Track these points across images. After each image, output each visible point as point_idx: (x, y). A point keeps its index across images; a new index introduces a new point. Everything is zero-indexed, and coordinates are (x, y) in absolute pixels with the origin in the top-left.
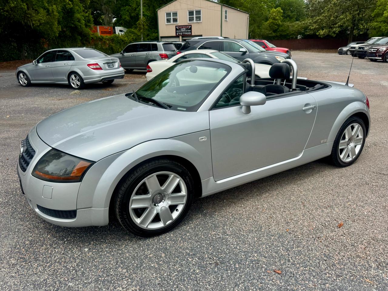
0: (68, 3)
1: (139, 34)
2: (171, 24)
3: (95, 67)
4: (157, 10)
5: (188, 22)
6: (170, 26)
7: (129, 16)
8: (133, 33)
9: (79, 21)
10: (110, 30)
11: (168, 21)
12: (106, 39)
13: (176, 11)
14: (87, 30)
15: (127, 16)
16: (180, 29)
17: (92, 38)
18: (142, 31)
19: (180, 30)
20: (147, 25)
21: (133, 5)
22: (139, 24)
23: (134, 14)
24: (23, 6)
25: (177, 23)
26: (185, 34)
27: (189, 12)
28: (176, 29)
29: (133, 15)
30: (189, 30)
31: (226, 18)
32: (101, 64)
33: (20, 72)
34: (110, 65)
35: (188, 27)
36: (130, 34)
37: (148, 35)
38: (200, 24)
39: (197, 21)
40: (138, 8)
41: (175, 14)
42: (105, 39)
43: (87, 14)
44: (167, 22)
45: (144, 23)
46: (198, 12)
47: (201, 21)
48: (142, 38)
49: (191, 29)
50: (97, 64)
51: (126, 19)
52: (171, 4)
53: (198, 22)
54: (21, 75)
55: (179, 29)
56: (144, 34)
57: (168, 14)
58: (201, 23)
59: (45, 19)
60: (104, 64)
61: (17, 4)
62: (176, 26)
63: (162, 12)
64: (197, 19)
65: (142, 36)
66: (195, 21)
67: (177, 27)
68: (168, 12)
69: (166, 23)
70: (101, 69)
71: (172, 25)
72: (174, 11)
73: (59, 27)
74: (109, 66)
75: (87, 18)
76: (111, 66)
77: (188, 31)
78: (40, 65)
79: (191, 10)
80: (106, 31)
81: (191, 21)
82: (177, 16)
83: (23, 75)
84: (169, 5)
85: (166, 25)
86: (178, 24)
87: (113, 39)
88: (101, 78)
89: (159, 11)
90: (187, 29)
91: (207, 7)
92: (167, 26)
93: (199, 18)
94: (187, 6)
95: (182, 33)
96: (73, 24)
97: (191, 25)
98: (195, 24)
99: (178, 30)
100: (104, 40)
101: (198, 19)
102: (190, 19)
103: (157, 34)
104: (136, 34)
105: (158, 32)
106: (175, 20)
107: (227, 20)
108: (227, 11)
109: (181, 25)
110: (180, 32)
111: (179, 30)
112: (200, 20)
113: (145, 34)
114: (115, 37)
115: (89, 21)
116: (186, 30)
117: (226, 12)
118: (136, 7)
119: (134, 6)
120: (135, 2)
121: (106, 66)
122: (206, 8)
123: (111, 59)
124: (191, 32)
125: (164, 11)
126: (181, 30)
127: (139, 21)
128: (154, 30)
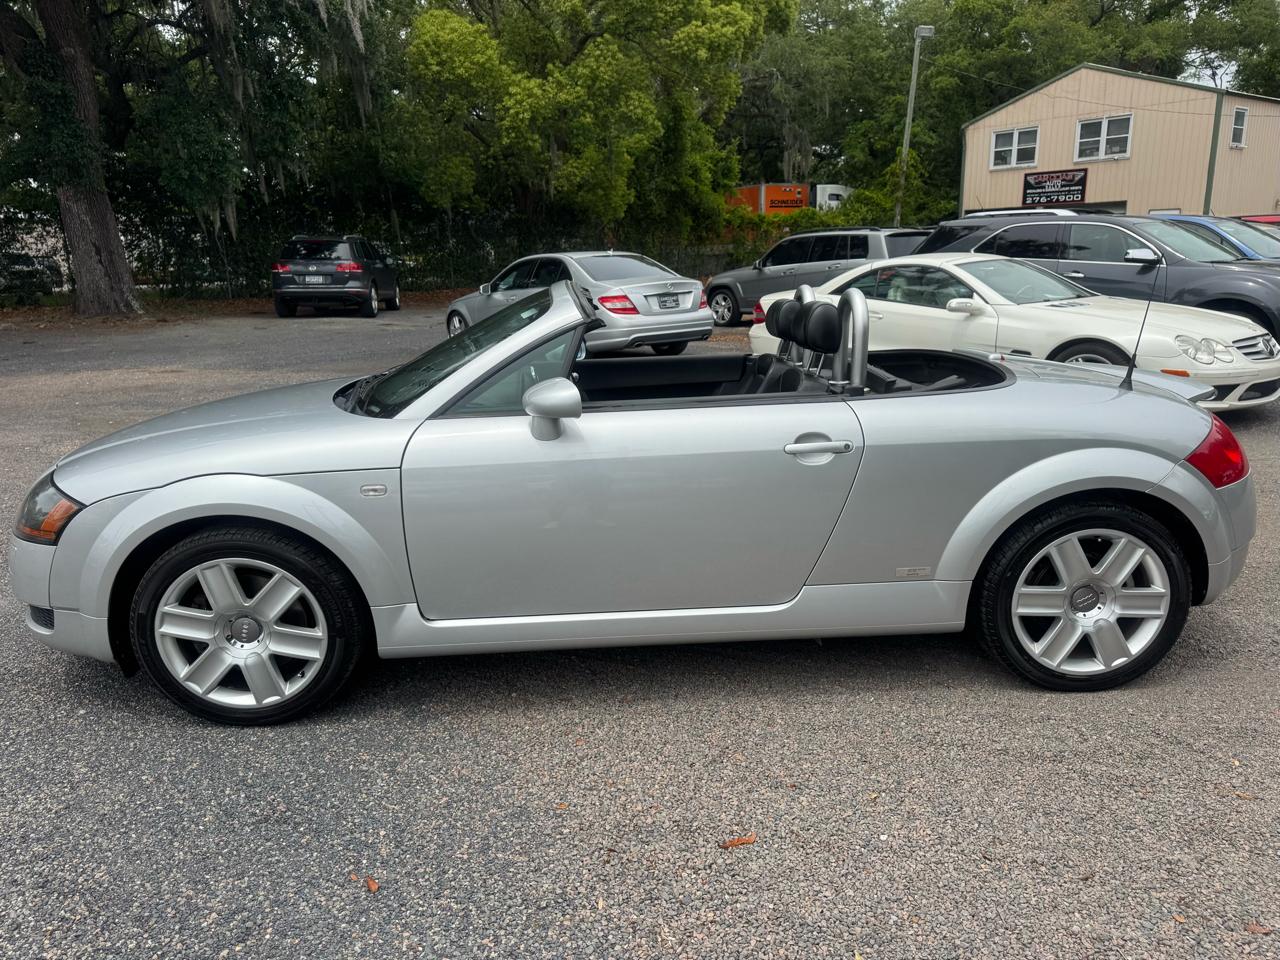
0: (653, 124)
1: (888, 206)
2: (1008, 170)
3: (619, 305)
4: (963, 127)
5: (1076, 159)
6: (1006, 174)
7: (867, 149)
8: (867, 201)
9: (695, 173)
10: (799, 196)
11: (1001, 158)
12: (774, 222)
13: (1032, 124)
14: (718, 201)
15: (858, 150)
16: (1039, 185)
17: (729, 222)
18: (899, 194)
19: (1039, 188)
20: (922, 175)
21: (883, 116)
22: (893, 174)
23: (885, 143)
24: (530, 143)
25: (1031, 165)
26: (1058, 200)
27: (1084, 127)
28: (1027, 185)
29: (879, 147)
30: (1075, 185)
31: (1237, 136)
32: (637, 299)
33: (454, 313)
34: (665, 301)
35: (1074, 176)
36: (857, 206)
37: (921, 208)
38: (1122, 164)
39: (1110, 156)
40: (898, 123)
41: (1029, 135)
42: (769, 224)
43: (724, 154)
44: (995, 164)
45: (911, 169)
46: (1120, 125)
47: (1128, 154)
48: (899, 218)
49: (1083, 182)
50: (625, 298)
51: (856, 160)
52: (1018, 104)
53: (1116, 156)
54: (456, 321)
55: (1040, 182)
56: (905, 204)
57: (1004, 138)
58: (1128, 159)
59: (584, 172)
60: (645, 296)
61: (516, 137)
62: (1026, 175)
63: (982, 130)
64: (1110, 148)
65: (898, 210)
66: (1102, 155)
67: (1031, 180)
68: (1003, 129)
69: (992, 167)
70: (634, 310)
71: (1011, 174)
72: (1025, 125)
73: (629, 194)
74: (663, 305)
75: (721, 164)
76: (668, 305)
77: (1069, 191)
78: (498, 296)
79: (1092, 117)
80: (785, 199)
81: (1086, 156)
82: (1035, 141)
83: (460, 322)
84: (1011, 108)
85: (991, 172)
86: (1035, 167)
87: (796, 221)
88: (630, 335)
89: (971, 127)
90: (1070, 183)
91: (1159, 104)
92: (994, 174)
93: (1118, 144)
94: (1078, 105)
95: (1047, 197)
96: (674, 182)
97: (1085, 170)
98: (1101, 166)
99: (1033, 188)
100: (764, 227)
101: (1117, 149)
102: (1084, 148)
103: (954, 203)
104: (878, 205)
105: (958, 198)
106: (1026, 155)
107: (1242, 145)
108: (1247, 113)
109: (1046, 170)
110: (1040, 193)
111: (1036, 188)
112: (1125, 151)
113: (909, 203)
114: (803, 218)
115: (727, 173)
116: (1062, 186)
117: (1239, 117)
118: (894, 121)
119: (887, 117)
120: (892, 106)
121: (654, 304)
122: (1155, 107)
123: (672, 285)
124: (1083, 192)
125: (990, 127)
126: (1044, 187)
127: (893, 165)
128: (948, 189)
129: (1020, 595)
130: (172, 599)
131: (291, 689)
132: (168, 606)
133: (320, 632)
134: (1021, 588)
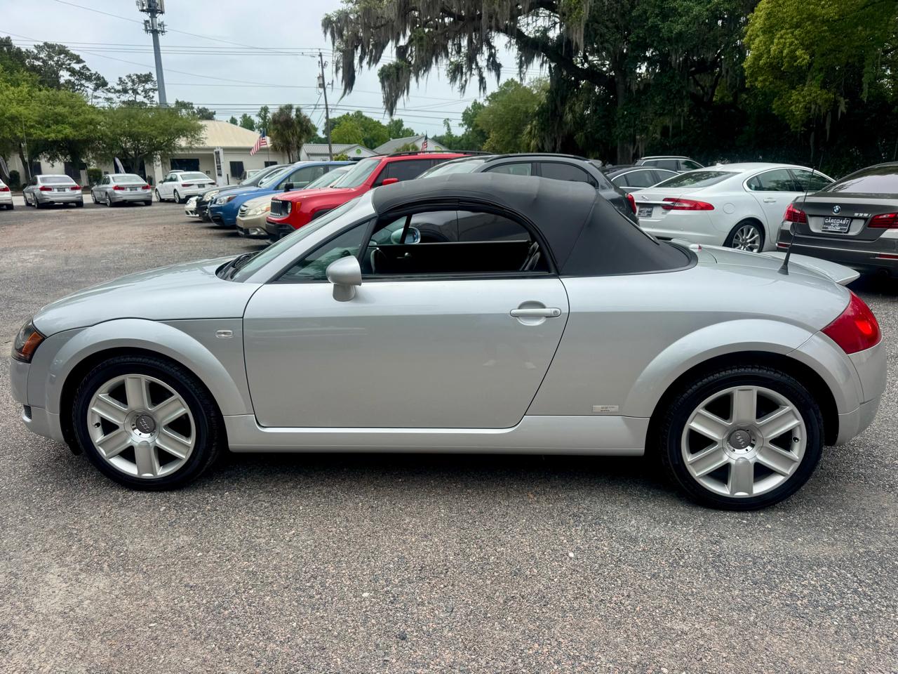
129: (698, 413)
130: (106, 390)
131: (162, 472)
132: (102, 394)
133: (191, 442)
134: (700, 409)
